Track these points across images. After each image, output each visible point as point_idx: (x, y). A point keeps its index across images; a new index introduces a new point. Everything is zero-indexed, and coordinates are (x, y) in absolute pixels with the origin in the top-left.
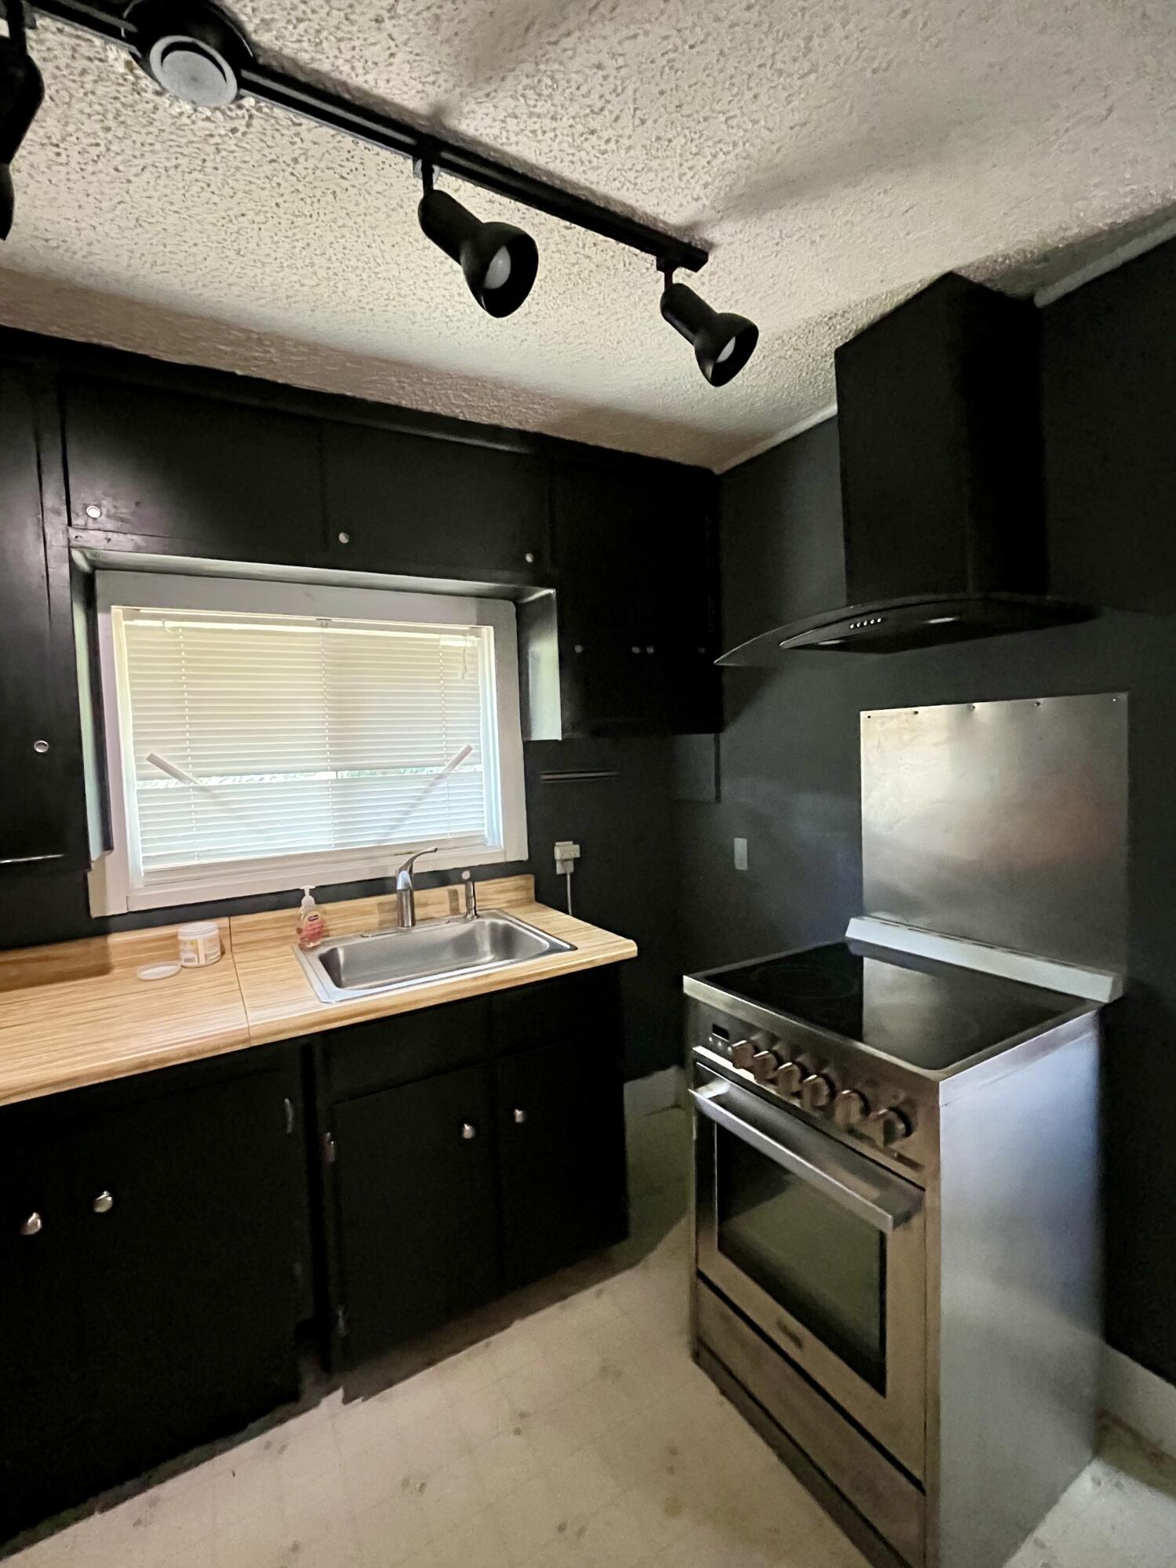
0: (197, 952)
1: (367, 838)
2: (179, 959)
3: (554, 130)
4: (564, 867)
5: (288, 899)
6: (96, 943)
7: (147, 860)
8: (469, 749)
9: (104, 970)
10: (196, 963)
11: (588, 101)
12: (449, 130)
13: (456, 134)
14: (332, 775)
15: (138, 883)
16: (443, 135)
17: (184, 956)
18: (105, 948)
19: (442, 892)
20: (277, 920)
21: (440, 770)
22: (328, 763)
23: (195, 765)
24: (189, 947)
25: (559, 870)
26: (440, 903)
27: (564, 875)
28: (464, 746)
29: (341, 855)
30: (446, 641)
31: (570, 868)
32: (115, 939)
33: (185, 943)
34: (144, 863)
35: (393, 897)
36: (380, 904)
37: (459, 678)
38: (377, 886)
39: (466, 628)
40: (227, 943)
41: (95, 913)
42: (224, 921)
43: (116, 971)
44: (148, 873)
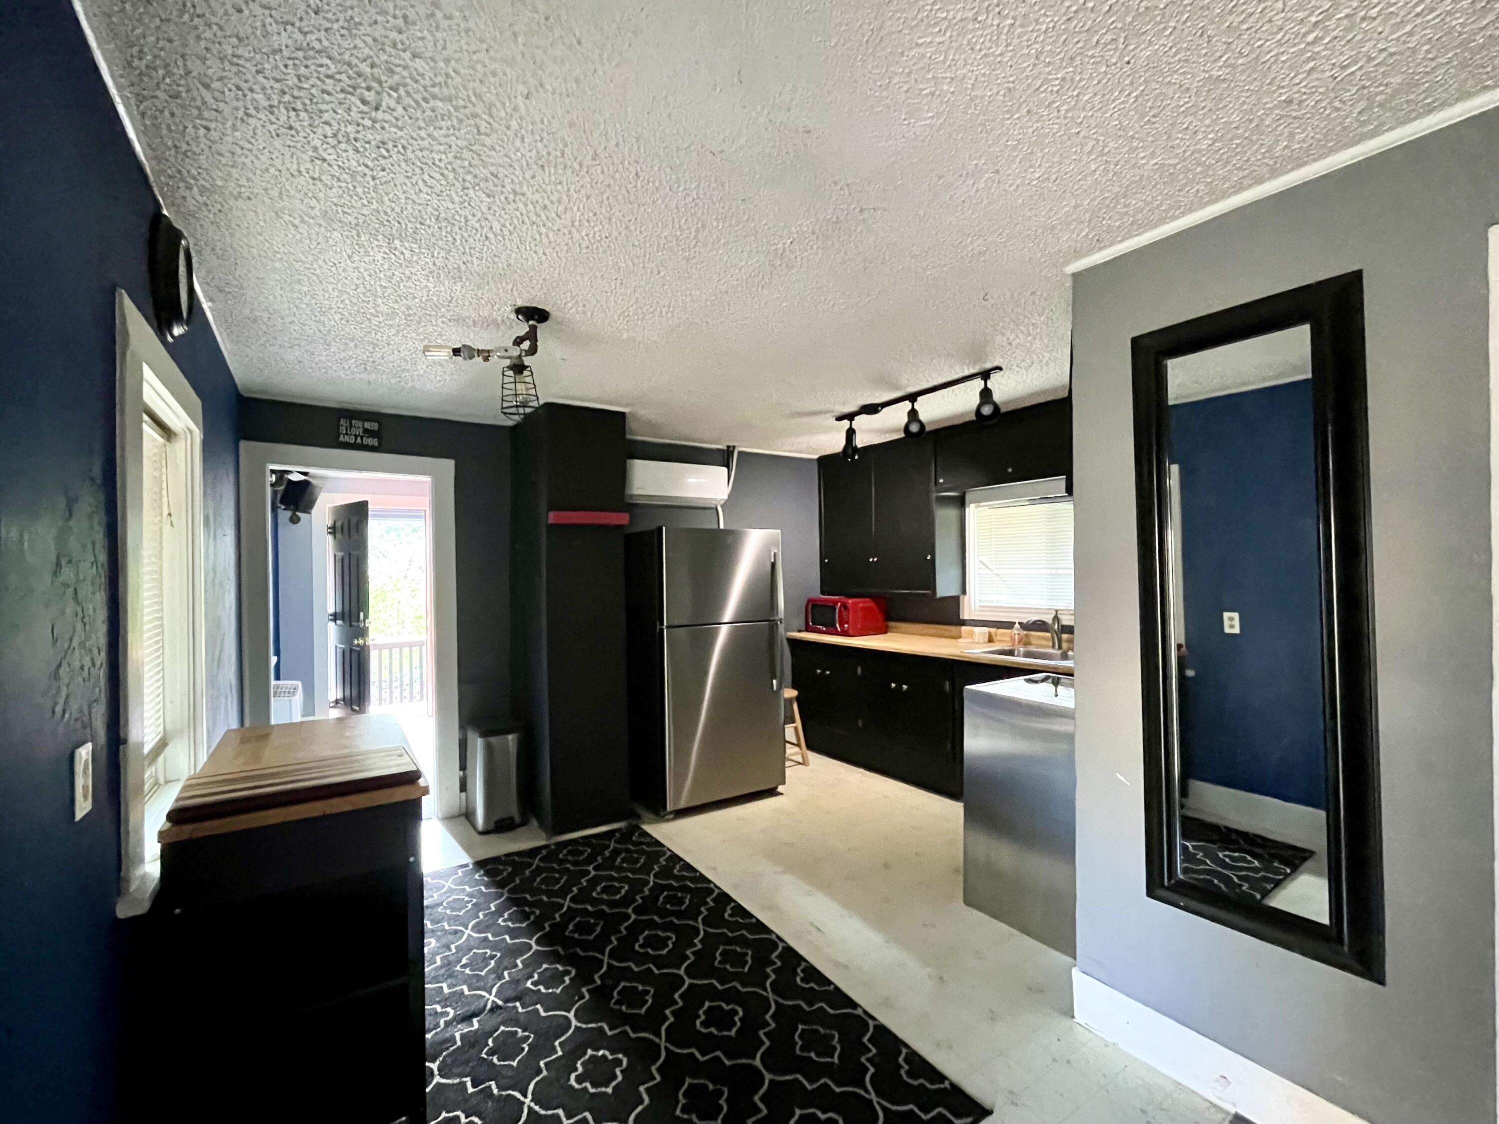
5: (1009, 625)
6: (958, 628)
7: (980, 601)
9: (959, 638)
15: (972, 609)
17: (974, 638)
18: (960, 630)
20: (1004, 633)
23: (996, 564)
33: (975, 633)
34: (975, 601)
41: (961, 618)
44: (975, 606)
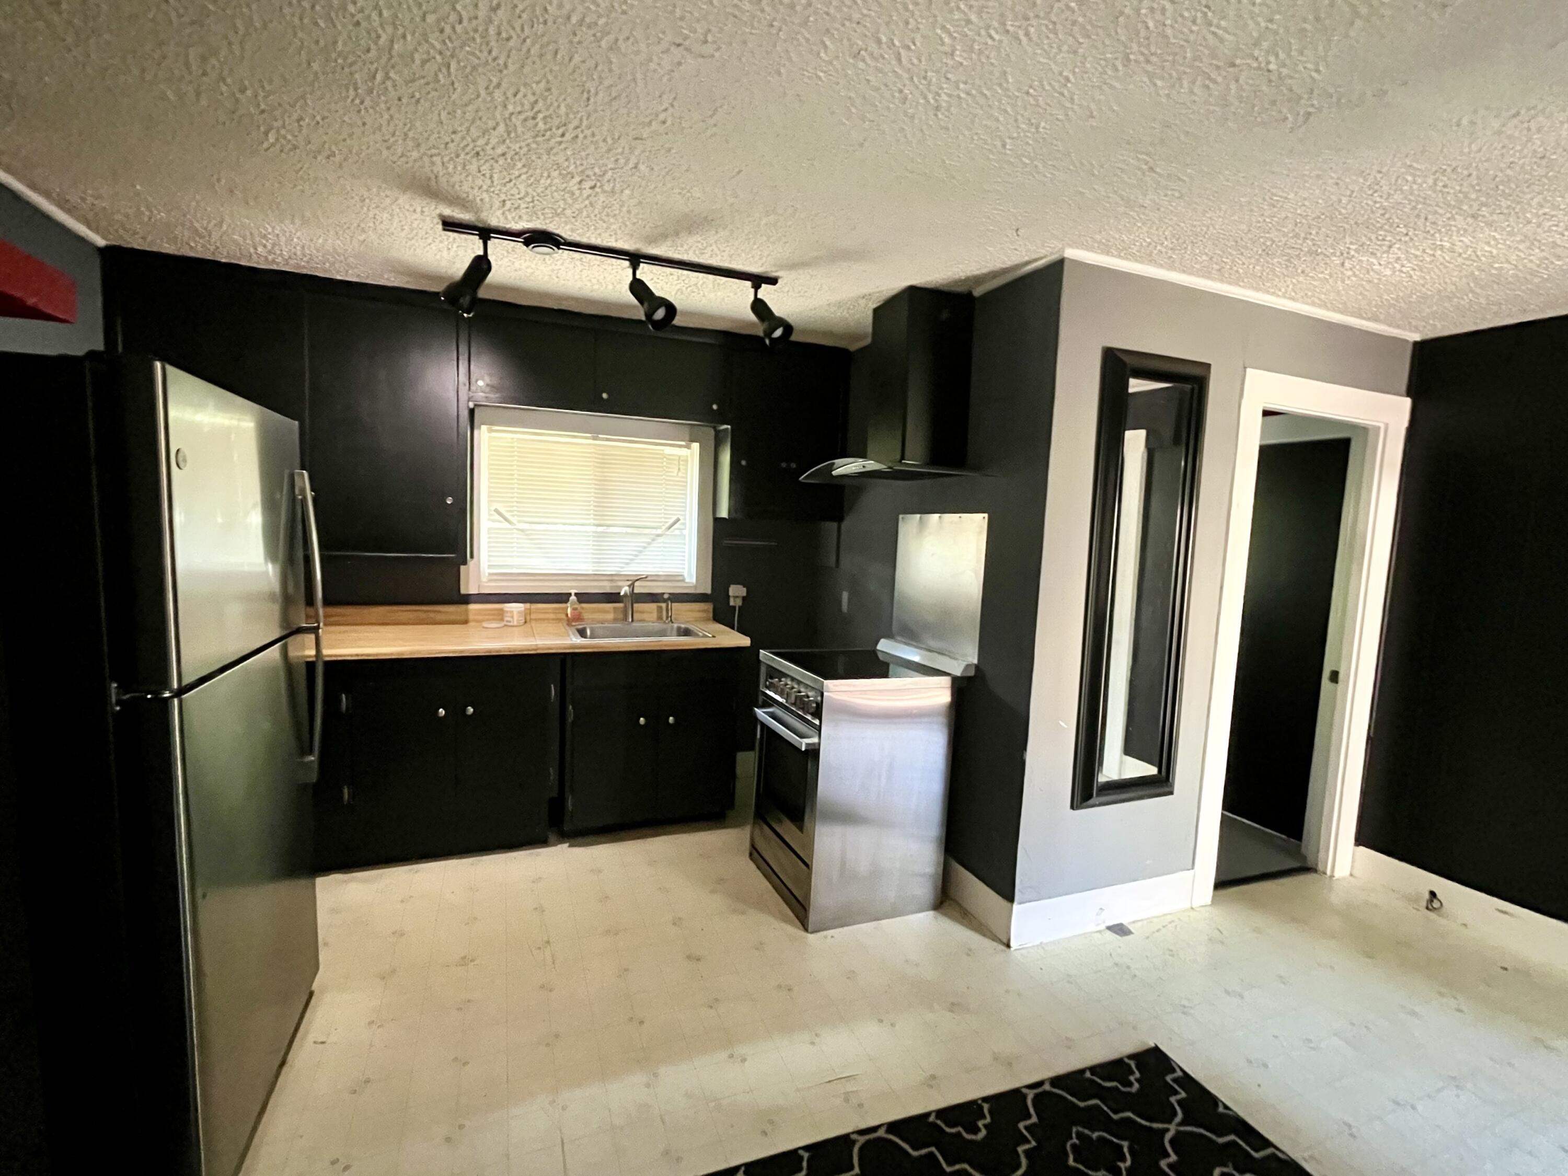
0: (512, 617)
1: (610, 569)
2: (502, 620)
4: (734, 601)
5: (562, 598)
6: (462, 608)
7: (490, 566)
8: (678, 520)
9: (466, 622)
10: (511, 624)
12: (646, 250)
14: (594, 529)
15: (484, 579)
16: (643, 252)
17: (506, 619)
18: (467, 611)
19: (654, 606)
20: (556, 609)
21: (659, 531)
22: (592, 521)
23: (518, 516)
24: (509, 614)
25: (732, 603)
26: (651, 613)
27: (734, 607)
28: (675, 518)
29: (596, 577)
30: (668, 450)
31: (739, 602)
32: (472, 607)
33: (507, 612)
34: (489, 568)
35: (621, 605)
36: (615, 608)
37: (675, 474)
38: (612, 597)
39: (683, 443)
40: (528, 618)
41: (463, 591)
42: (528, 605)
43: (471, 624)
44: (490, 574)
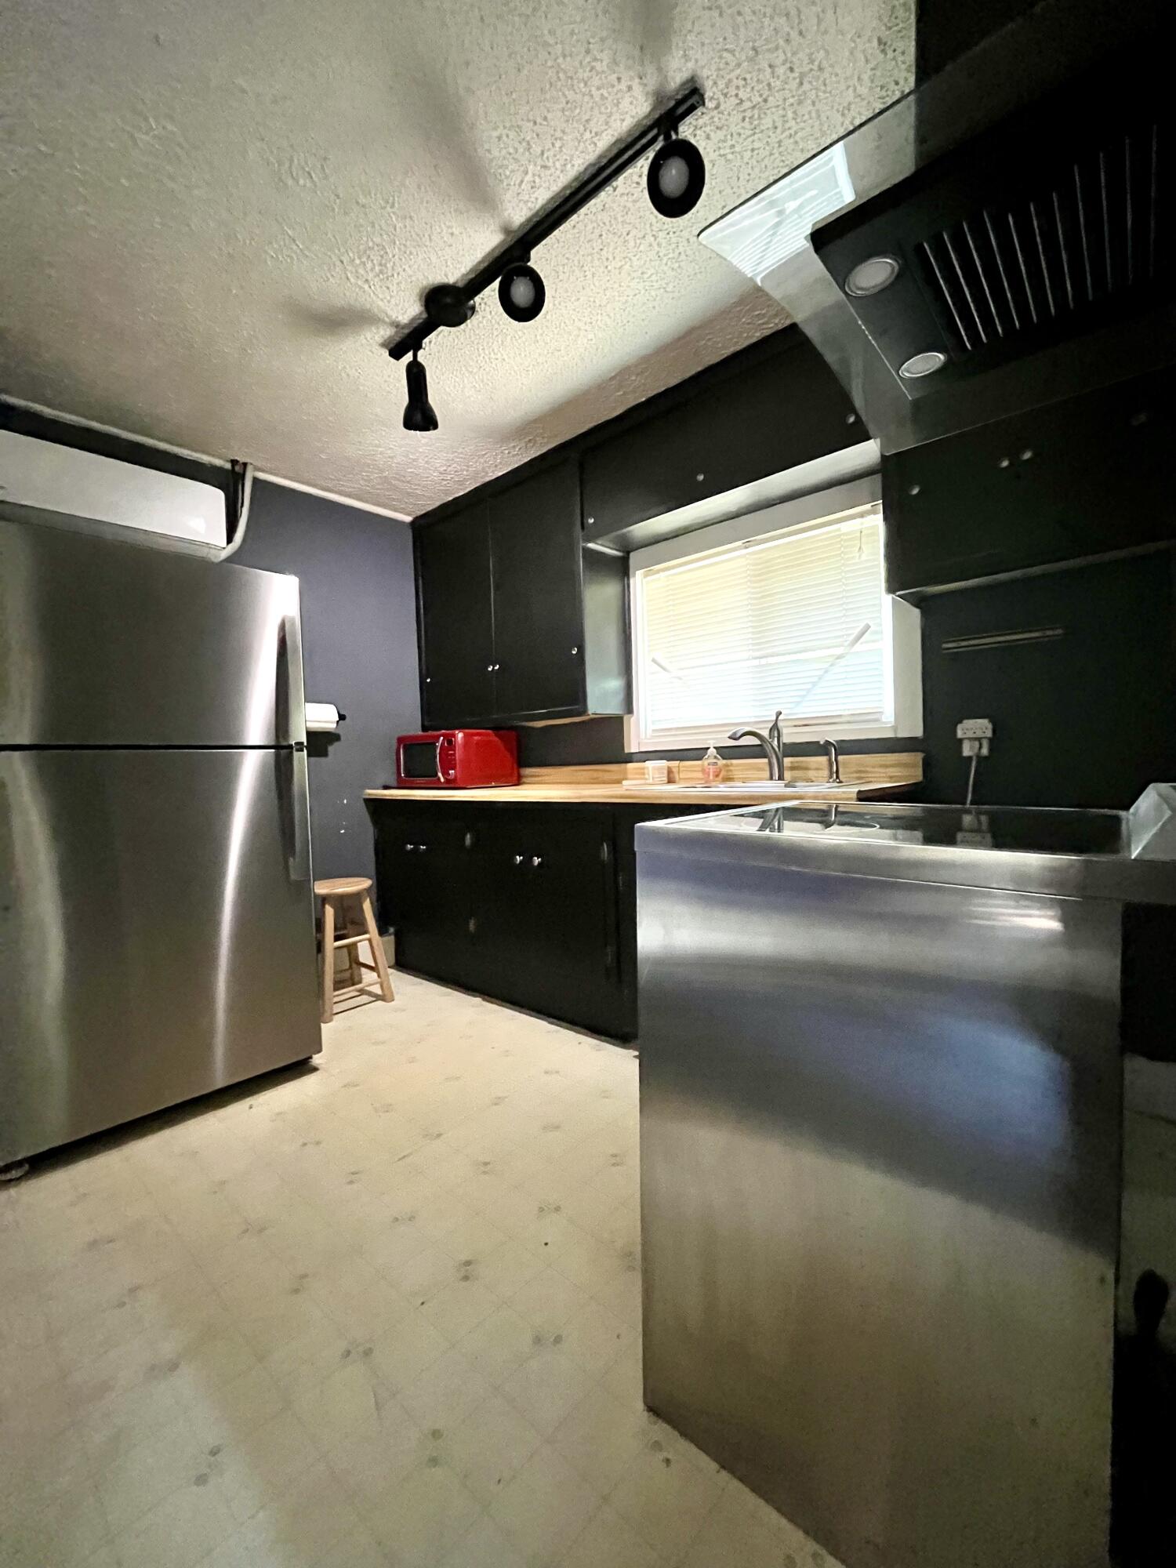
3: (534, 175)
4: (970, 747)
8: (868, 627)
9: (621, 781)
11: (521, 150)
12: (519, 228)
13: (522, 225)
16: (520, 234)
18: (626, 769)
21: (839, 651)
22: (749, 654)
25: (967, 751)
27: (970, 758)
28: (862, 625)
30: (846, 527)
31: (979, 749)
32: (630, 765)
37: (857, 559)
40: (677, 777)
41: (626, 751)
42: (676, 763)
